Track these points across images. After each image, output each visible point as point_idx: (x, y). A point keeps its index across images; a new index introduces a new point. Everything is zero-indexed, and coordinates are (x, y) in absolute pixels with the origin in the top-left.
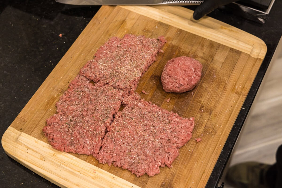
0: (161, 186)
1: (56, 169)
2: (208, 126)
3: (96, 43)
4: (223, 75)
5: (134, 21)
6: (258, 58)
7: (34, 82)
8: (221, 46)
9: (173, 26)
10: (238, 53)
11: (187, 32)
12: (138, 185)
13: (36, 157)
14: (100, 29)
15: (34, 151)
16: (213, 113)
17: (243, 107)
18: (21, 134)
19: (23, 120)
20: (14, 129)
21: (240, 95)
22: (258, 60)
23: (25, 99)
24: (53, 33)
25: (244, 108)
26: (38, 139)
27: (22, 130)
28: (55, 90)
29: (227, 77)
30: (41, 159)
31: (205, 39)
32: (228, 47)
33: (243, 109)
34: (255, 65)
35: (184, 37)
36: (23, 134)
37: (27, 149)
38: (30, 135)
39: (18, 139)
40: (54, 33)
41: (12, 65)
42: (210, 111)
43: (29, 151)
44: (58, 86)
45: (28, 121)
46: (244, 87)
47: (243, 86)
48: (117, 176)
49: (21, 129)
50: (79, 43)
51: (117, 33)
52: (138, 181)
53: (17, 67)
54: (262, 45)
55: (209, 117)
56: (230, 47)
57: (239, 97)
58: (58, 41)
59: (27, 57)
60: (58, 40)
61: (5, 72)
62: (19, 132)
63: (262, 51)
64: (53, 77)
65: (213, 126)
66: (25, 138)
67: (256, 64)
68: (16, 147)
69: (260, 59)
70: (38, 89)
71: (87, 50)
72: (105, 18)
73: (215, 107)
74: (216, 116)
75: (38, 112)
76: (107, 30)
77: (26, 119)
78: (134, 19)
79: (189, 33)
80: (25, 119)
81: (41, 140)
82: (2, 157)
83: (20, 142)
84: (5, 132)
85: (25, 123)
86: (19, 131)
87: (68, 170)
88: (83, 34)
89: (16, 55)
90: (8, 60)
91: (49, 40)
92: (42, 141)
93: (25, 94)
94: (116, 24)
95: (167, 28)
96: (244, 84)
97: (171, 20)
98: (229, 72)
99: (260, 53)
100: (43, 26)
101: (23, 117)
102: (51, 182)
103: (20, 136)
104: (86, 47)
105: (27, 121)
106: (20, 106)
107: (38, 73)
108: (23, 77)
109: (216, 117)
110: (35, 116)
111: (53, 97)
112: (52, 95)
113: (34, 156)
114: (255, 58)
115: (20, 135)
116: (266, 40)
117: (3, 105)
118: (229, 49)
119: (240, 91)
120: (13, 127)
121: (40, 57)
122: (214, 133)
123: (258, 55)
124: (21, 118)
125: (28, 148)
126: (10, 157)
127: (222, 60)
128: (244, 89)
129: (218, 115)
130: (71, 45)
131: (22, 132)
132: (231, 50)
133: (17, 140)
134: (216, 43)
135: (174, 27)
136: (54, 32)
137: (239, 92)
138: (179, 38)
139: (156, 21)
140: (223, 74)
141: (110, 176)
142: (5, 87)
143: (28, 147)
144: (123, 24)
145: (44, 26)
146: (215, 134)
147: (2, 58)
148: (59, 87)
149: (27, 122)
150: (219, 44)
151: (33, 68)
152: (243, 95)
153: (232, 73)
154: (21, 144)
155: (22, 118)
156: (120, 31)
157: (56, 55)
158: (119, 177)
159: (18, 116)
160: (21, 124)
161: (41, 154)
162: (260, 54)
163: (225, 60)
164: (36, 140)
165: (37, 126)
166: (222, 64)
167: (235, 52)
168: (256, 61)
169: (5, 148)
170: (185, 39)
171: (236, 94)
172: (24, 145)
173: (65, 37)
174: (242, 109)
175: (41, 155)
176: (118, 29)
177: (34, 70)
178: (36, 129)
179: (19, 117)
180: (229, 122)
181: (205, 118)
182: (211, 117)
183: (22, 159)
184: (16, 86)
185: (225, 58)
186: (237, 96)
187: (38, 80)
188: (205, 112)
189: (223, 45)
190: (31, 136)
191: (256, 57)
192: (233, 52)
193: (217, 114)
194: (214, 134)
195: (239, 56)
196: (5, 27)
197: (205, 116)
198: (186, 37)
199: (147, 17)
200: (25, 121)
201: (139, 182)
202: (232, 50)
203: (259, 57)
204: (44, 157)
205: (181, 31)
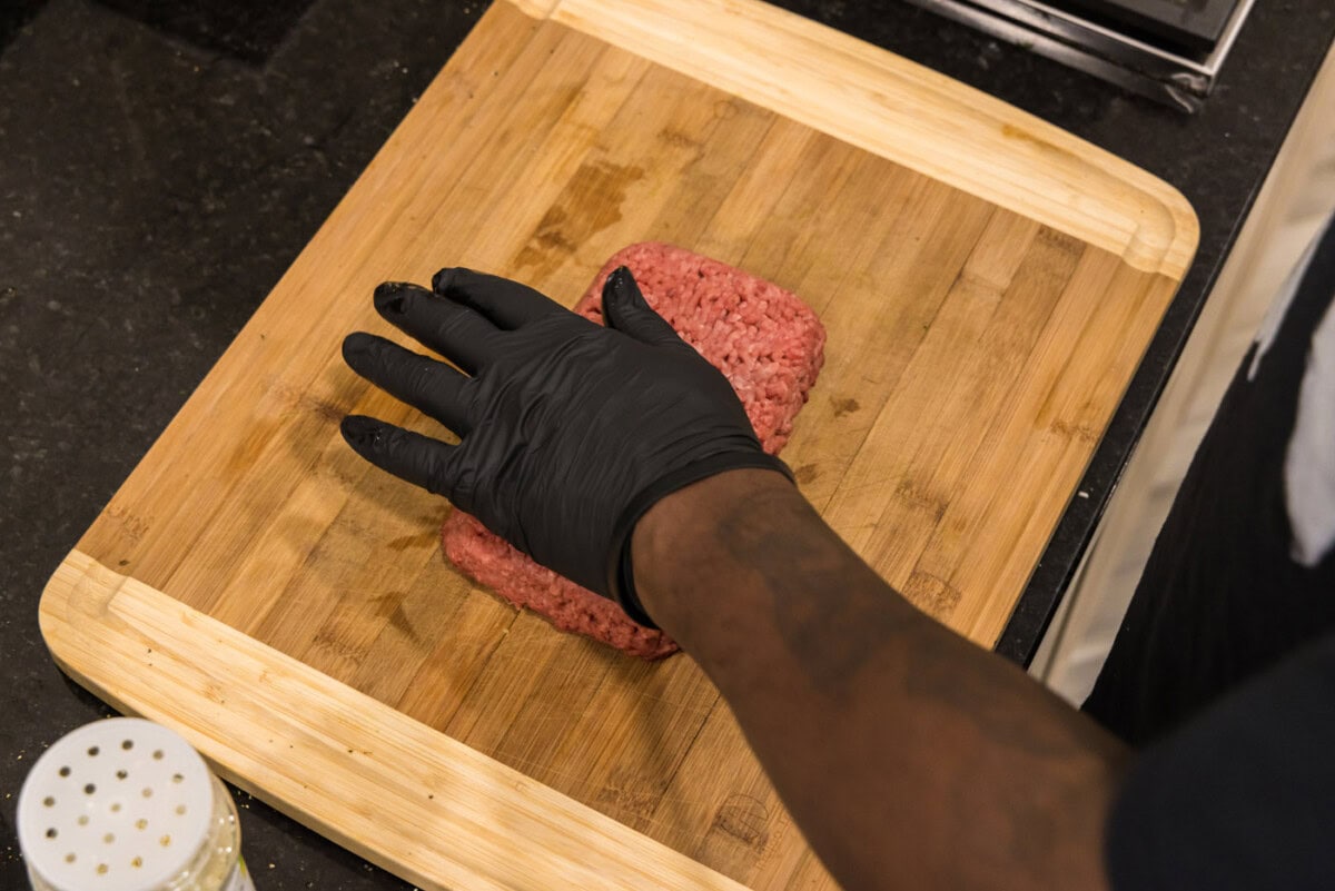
0: (714, 825)
1: (271, 741)
2: (928, 571)
3: (452, 188)
4: (1003, 345)
5: (622, 92)
6: (1157, 275)
7: (177, 353)
8: (998, 216)
9: (790, 120)
10: (1073, 248)
11: (853, 149)
12: (618, 818)
13: (186, 686)
14: (472, 123)
15: (176, 658)
16: (948, 513)
17: (1081, 487)
18: (124, 587)
19: (132, 525)
20: (91, 560)
21: (1071, 439)
22: (1155, 286)
23: (140, 427)
24: (262, 135)
25: (1085, 495)
26: (195, 608)
27: (125, 568)
28: (269, 393)
29: (1017, 356)
30: (209, 695)
31: (930, 180)
32: (1031, 221)
33: (1083, 498)
34: (1141, 304)
35: (841, 170)
36: (132, 584)
37: (150, 651)
38: (160, 589)
39: (110, 609)
40: (268, 133)
41: (84, 275)
42: (936, 506)
43: (155, 657)
44: (282, 377)
45: (153, 528)
46: (1088, 404)
47: (1085, 401)
48: (530, 776)
49: (123, 563)
50: (377, 187)
51: (543, 146)
52: (618, 800)
53: (103, 282)
54: (1180, 214)
55: (934, 532)
56: (1037, 223)
57: (1068, 445)
58: (286, 171)
59: (150, 238)
60: (284, 166)
61: (53, 305)
62: (113, 576)
63: (1176, 245)
64: (263, 337)
65: (948, 570)
66: (139, 601)
67: (1146, 302)
68: (100, 641)
69: (1167, 279)
70: (196, 386)
71: (413, 219)
72: (493, 73)
73: (961, 487)
74: (963, 527)
75: (195, 492)
76: (504, 127)
77: (145, 519)
78: (623, 79)
79: (864, 152)
80: (138, 520)
81: (207, 613)
82: (40, 681)
83: (119, 618)
84: (56, 574)
85: (141, 535)
86: (113, 570)
87: (327, 746)
88: (397, 143)
89: (101, 228)
90: (65, 253)
91: (246, 165)
92: (213, 616)
93: (140, 408)
94: (544, 101)
95: (767, 125)
96: (1093, 386)
97: (784, 92)
98: (1026, 334)
99: (1170, 253)
100: (222, 101)
101: (129, 511)
102: (247, 795)
103: (119, 593)
104: (409, 203)
105: (147, 529)
106: (118, 461)
107: (197, 314)
108: (130, 328)
109: (963, 533)
110: (181, 510)
111: (260, 425)
112: (259, 416)
113: (176, 680)
114: (1144, 273)
115: (118, 589)
116: (1201, 191)
117: (45, 451)
118: (1032, 232)
119: (1072, 419)
120: (88, 554)
121: (206, 240)
122: (950, 601)
123: (1160, 263)
124: (123, 512)
125: (152, 647)
126: (71, 676)
127: (1002, 280)
128: (1089, 410)
129: (973, 522)
130: (344, 191)
131: (129, 574)
132: (1041, 236)
133: (104, 610)
134: (978, 200)
135: (796, 123)
136: (269, 128)
137: (1069, 421)
138: (816, 174)
139: (717, 92)
140: (1000, 343)
141: (502, 774)
142: (53, 372)
143: (155, 643)
144: (573, 105)
145: (227, 100)
146: (955, 605)
147: (39, 244)
148: (287, 381)
149: (148, 534)
150: (990, 204)
151: (174, 291)
152: (1082, 439)
153: (1039, 337)
154: (124, 627)
155: (126, 516)
156: (557, 134)
157: (274, 235)
158: (538, 780)
159: (108, 506)
160: (121, 538)
161: (208, 675)
162: (1168, 259)
163: (1013, 279)
164: (189, 611)
165: (191, 552)
166: (999, 299)
167: (1061, 244)
168: (1149, 287)
169: (54, 645)
170: (841, 181)
171: (1054, 431)
172: (135, 631)
173: (319, 155)
174: (1075, 499)
175: (209, 680)
176: (550, 126)
177: (177, 299)
178: (189, 561)
179: (115, 512)
180: (1016, 554)
181: (915, 533)
182: (938, 530)
183: (126, 690)
184: (101, 370)
185: (1014, 271)
186: (1058, 439)
187: (197, 344)
188: (918, 508)
189: (1006, 211)
190: (165, 593)
191: (1149, 269)
192: (1049, 246)
193: (966, 520)
194: (950, 607)
195: (1077, 262)
196: (52, 100)
197: (915, 526)
198: (849, 169)
199: (678, 74)
200: (138, 527)
201: (622, 804)
202: (1046, 235)
203: (1164, 271)
204: (219, 688)
205: (824, 144)
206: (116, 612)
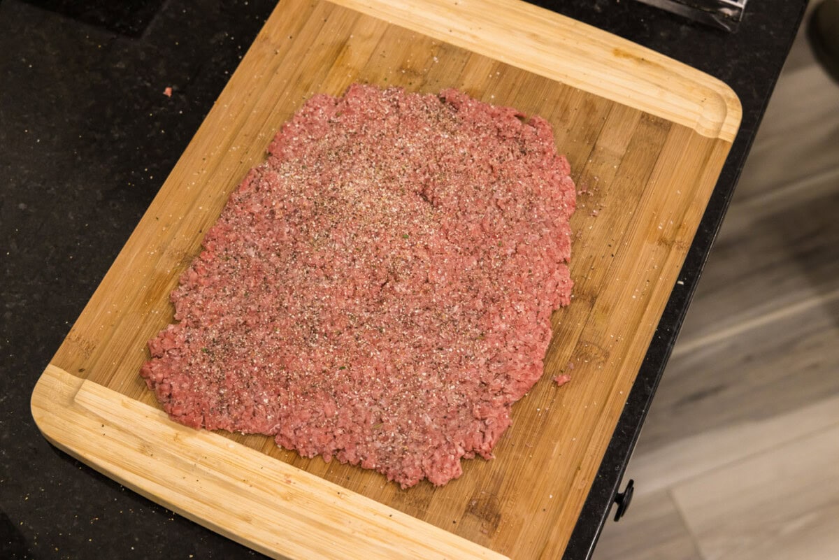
0: (466, 511)
1: (184, 478)
2: (587, 340)
3: (270, 114)
4: (624, 192)
5: (372, 44)
6: (716, 140)
7: (104, 231)
8: (615, 108)
9: (480, 55)
10: (664, 126)
11: (521, 72)
12: (406, 512)
13: (128, 447)
14: (278, 70)
15: (119, 429)
16: (598, 301)
17: (679, 279)
18: (83, 386)
19: (85, 346)
20: (62, 371)
21: (671, 249)
22: (717, 146)
23: (84, 281)
24: (146, 86)
25: (682, 283)
26: (129, 396)
27: (83, 374)
28: (164, 255)
29: (633, 198)
30: (142, 451)
31: (571, 88)
32: (636, 110)
33: (680, 285)
34: (709, 159)
35: (514, 85)
36: (88, 384)
37: (103, 426)
38: (106, 386)
39: (76, 401)
40: (148, 84)
41: (40, 185)
42: (590, 298)
43: (107, 430)
44: (172, 244)
45: (98, 346)
46: (680, 226)
47: (678, 224)
48: (348, 488)
49: (81, 371)
50: (221, 118)
51: (325, 82)
52: (405, 500)
53: (53, 189)
54: (729, 99)
55: (589, 315)
56: (641, 111)
57: (669, 254)
58: (162, 109)
59: (80, 158)
60: (160, 106)
61: (22, 206)
62: (75, 379)
63: (728, 120)
64: (157, 219)
65: (601, 338)
66: (94, 395)
67: (711, 158)
68: (70, 421)
69: (724, 142)
70: (118, 253)
71: (246, 135)
72: (289, 37)
73: (604, 285)
74: (608, 310)
75: (123, 322)
76: (299, 72)
77: (92, 341)
78: (370, 37)
79: (527, 72)
80: (88, 342)
81: (137, 399)
82: (35, 449)
83: (81, 406)
84: (39, 381)
85: (91, 352)
86: (75, 375)
87: (219, 479)
88: (232, 87)
89: (48, 154)
90: (26, 172)
91: (137, 107)
92: (141, 401)
93: (83, 268)
94: (323, 53)
95: (465, 60)
96: (683, 213)
97: (474, 37)
98: (638, 183)
99: (724, 125)
100: (118, 66)
101: (83, 337)
102: (172, 512)
103: (81, 390)
104: (242, 125)
105: (95, 347)
106: (72, 304)
107: (114, 205)
108: (72, 218)
109: (608, 314)
110: (115, 334)
111: (161, 276)
112: (159, 270)
113: (122, 444)
114: (709, 139)
115: (79, 387)
116: (740, 82)
117: (25, 301)
118: (637, 117)
119: (671, 236)
120: (59, 367)
121: (116, 157)
122: (603, 359)
123: (718, 131)
124: (79, 338)
125: (104, 423)
126: (55, 445)
127: (620, 149)
128: (681, 230)
129: (614, 307)
130: (201, 120)
131: (85, 377)
132: (643, 120)
133: (71, 401)
134: (602, 98)
135: (484, 56)
136: (150, 81)
137: (668, 238)
138: (498, 89)
139: (432, 40)
140: (622, 190)
141: (331, 489)
142: (26, 250)
143: (106, 420)
144: (341, 54)
145: (121, 65)
146: (606, 361)
147: (9, 167)
148: (175, 247)
149: (95, 350)
150: (609, 101)
151: (98, 192)
152: (678, 249)
153: (646, 185)
154: (85, 412)
155: (81, 340)
156: (333, 75)
157: (158, 151)
158: (354, 491)
159: (69, 334)
160: (79, 355)
161: (141, 439)
162: (724, 129)
163: (627, 149)
164: (125, 398)
165: (124, 360)
166: (620, 161)
167: (656, 123)
168: (713, 148)
169: (42, 427)
170: (515, 92)
171: (660, 244)
172: (93, 414)
173: (182, 97)
174: (677, 286)
175: (141, 441)
176: (328, 70)
177: (100, 197)
178: (122, 367)
179: (74, 338)
180: (642, 325)
181: (577, 316)
182: (592, 313)
183: (91, 453)
184: (56, 246)
185: (627, 144)
186: (663, 249)
187: (115, 225)
188: (578, 300)
189: (620, 105)
190: (109, 388)
191: (712, 136)
192: (649, 126)
193: (609, 305)
194: (603, 362)
195: (666, 136)
196: (9, 72)
197: (577, 312)
198: (519, 84)
199: (407, 30)
200: (89, 347)
201: (408, 503)
202: (645, 117)
203: (721, 137)
204: (148, 446)
205: (503, 68)
206: (79, 402)
